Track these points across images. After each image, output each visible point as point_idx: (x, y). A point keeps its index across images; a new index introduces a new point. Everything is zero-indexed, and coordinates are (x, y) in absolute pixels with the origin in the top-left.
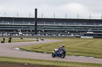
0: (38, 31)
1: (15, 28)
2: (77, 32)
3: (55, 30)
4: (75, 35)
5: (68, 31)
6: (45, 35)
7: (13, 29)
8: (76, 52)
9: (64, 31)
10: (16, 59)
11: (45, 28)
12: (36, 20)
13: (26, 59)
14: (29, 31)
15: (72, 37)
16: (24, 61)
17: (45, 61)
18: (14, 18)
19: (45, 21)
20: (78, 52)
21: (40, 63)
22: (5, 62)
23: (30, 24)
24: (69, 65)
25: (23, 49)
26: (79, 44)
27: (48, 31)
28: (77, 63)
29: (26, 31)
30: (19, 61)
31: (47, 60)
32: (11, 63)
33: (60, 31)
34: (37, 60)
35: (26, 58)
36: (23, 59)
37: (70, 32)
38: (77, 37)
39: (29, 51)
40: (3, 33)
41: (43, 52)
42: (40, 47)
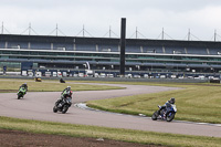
0: (128, 67)
1: (77, 59)
2: (212, 71)
3: (163, 64)
4: (207, 76)
5: (191, 69)
6: (142, 75)
7: (74, 62)
8: (209, 115)
9: (183, 69)
10: (78, 127)
11: (142, 61)
12: (124, 43)
13: (100, 129)
14: (108, 67)
15: (201, 82)
16: (95, 133)
17: (141, 132)
18: (76, 38)
19: (144, 46)
20: (215, 115)
21: (130, 137)
22: (56, 134)
23: (109, 52)
24: (192, 143)
25: (95, 107)
26: (216, 97)
27: (150, 67)
28: (212, 139)
29: (101, 66)
30: (84, 132)
31: (145, 130)
32: (69, 136)
33: (175, 68)
34: (125, 131)
35: (100, 125)
36: (94, 128)
37: (198, 69)
38: (212, 81)
39: (107, 110)
40: (52, 71)
41: (137, 114)
42: (132, 103)
